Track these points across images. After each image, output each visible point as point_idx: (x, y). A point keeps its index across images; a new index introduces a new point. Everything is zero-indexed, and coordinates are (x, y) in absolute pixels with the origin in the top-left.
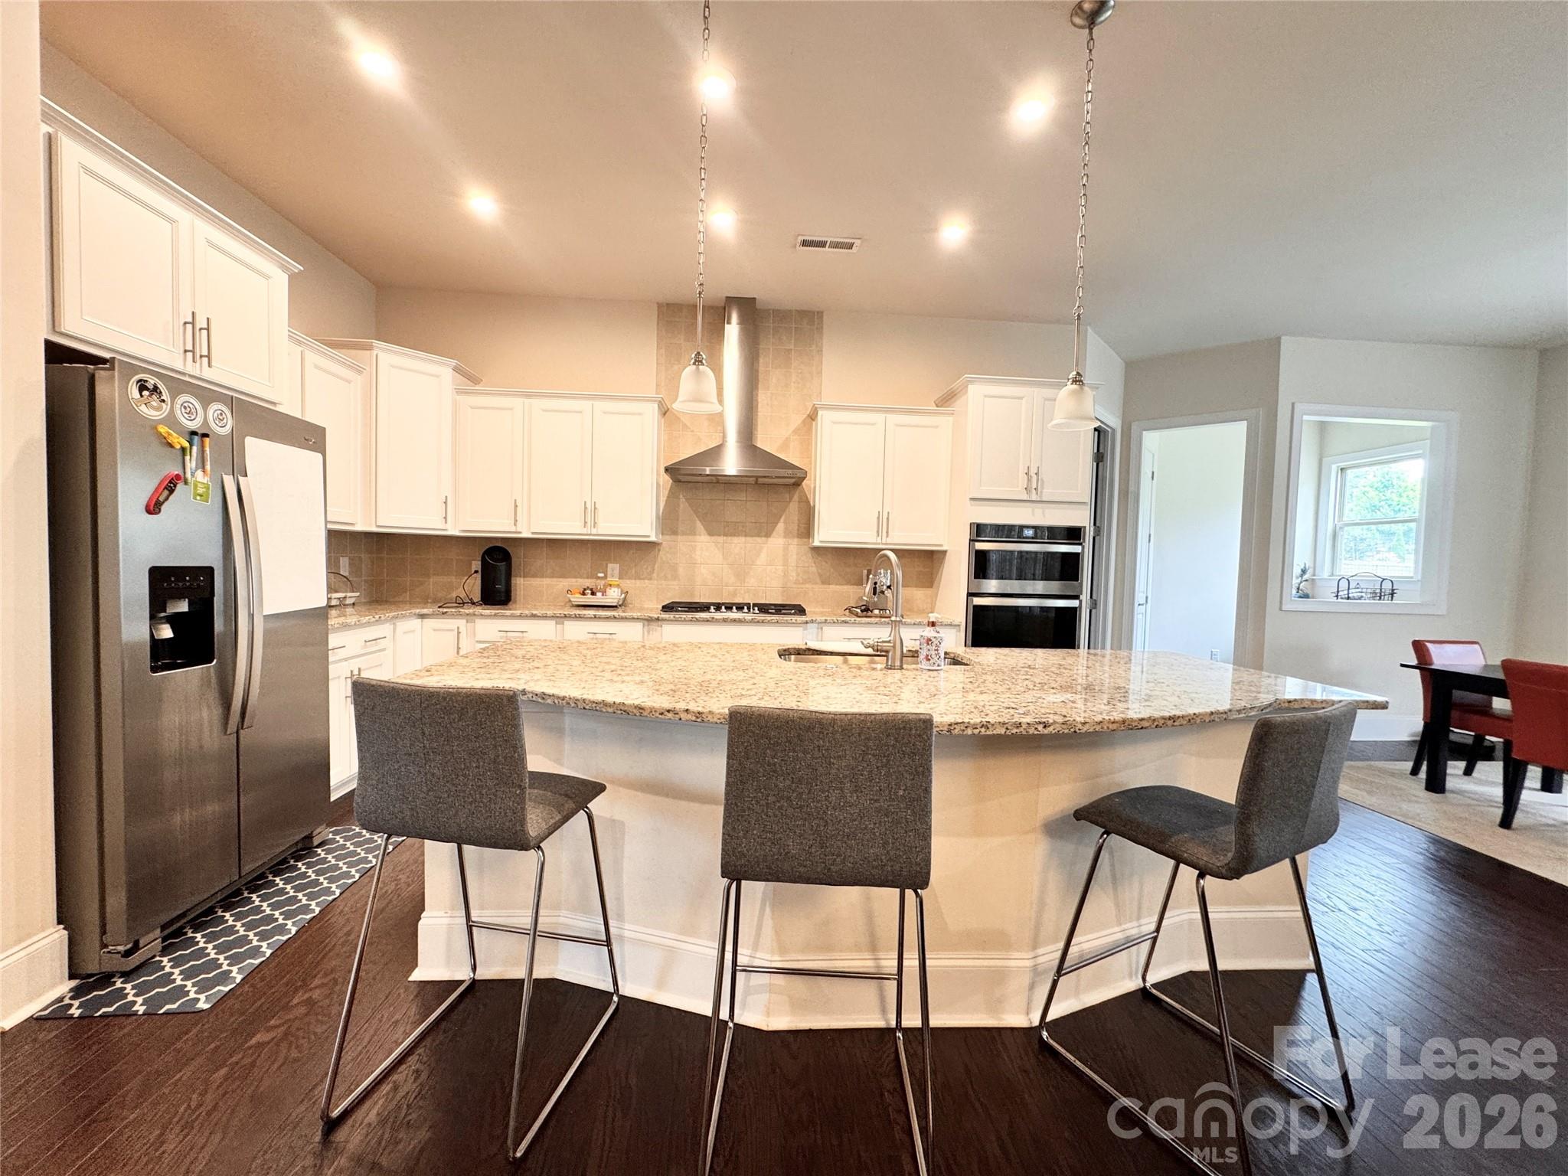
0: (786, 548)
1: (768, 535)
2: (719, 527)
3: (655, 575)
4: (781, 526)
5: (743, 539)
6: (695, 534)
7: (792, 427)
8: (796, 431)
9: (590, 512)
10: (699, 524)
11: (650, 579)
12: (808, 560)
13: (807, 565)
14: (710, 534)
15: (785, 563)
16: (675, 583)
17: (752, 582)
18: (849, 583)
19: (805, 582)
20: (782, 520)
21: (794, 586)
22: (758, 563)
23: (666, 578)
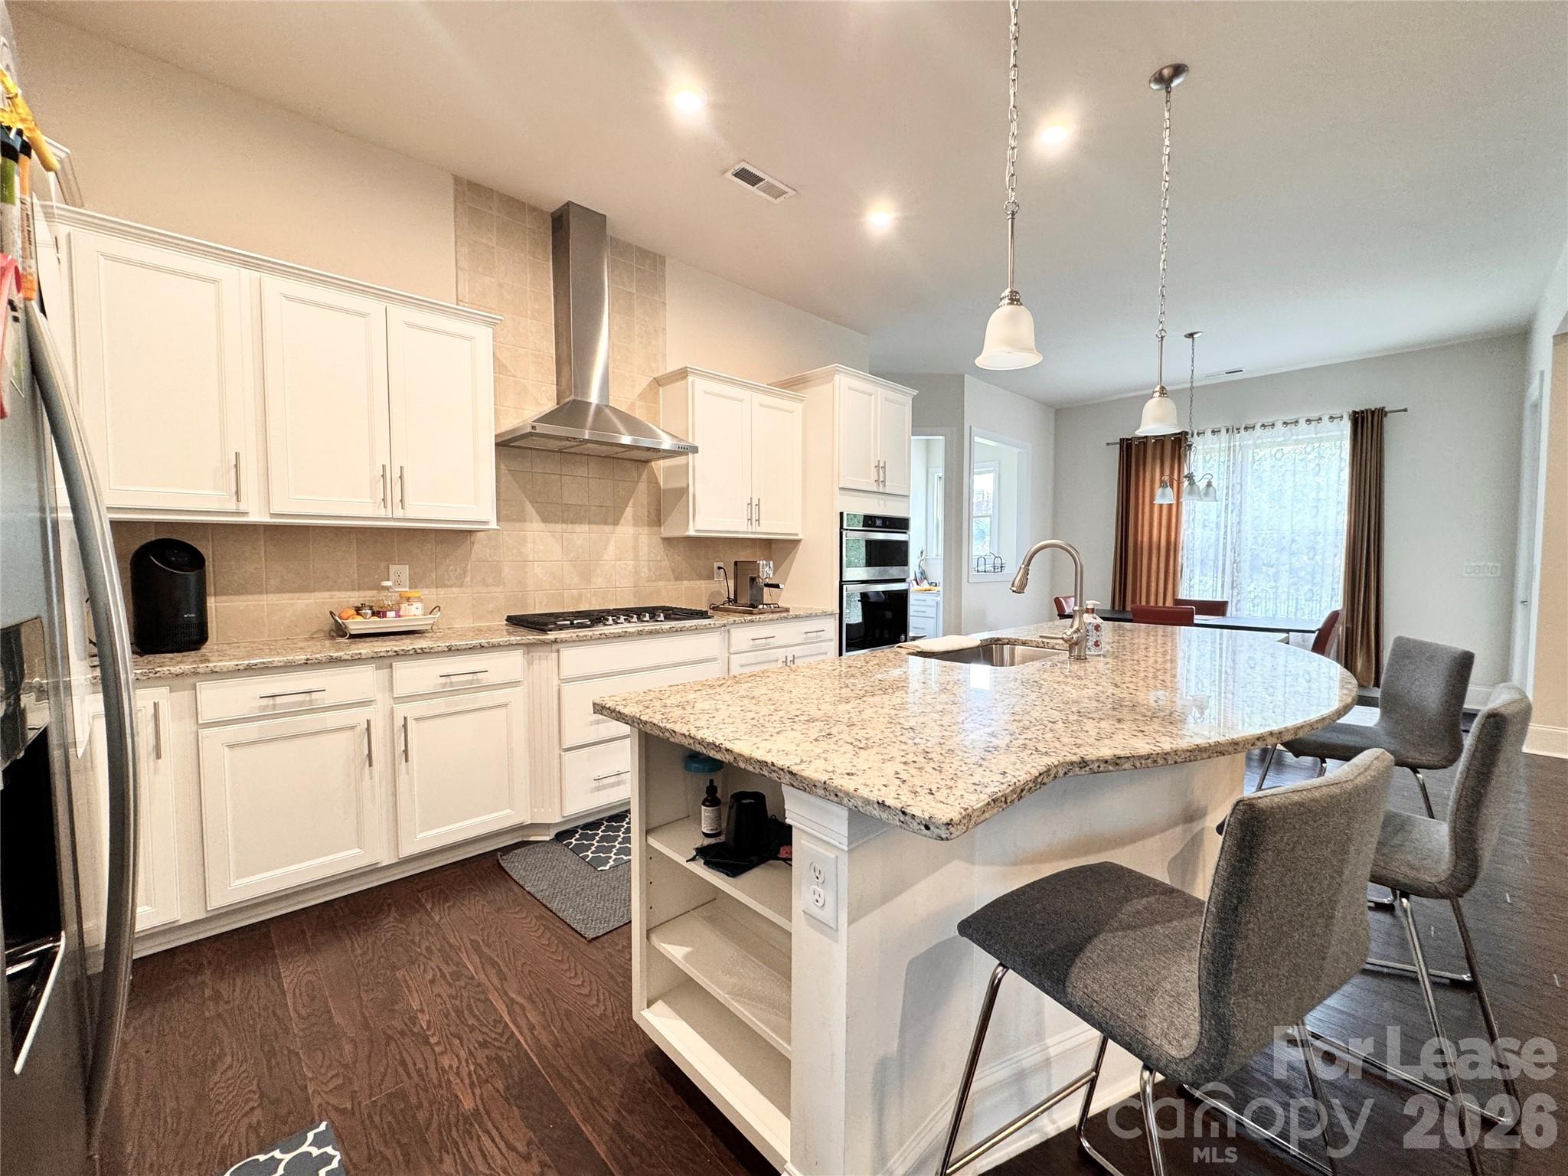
0: (636, 538)
1: (616, 523)
2: (554, 512)
3: (468, 579)
4: (629, 511)
5: (585, 527)
6: (525, 521)
7: (638, 390)
8: (642, 396)
9: (391, 481)
10: (529, 507)
11: (461, 586)
12: (660, 552)
13: (659, 558)
14: (545, 519)
15: (636, 558)
16: (501, 588)
17: (599, 581)
18: (700, 577)
19: (658, 579)
20: (631, 504)
21: (647, 584)
22: (607, 557)
23: (486, 584)
